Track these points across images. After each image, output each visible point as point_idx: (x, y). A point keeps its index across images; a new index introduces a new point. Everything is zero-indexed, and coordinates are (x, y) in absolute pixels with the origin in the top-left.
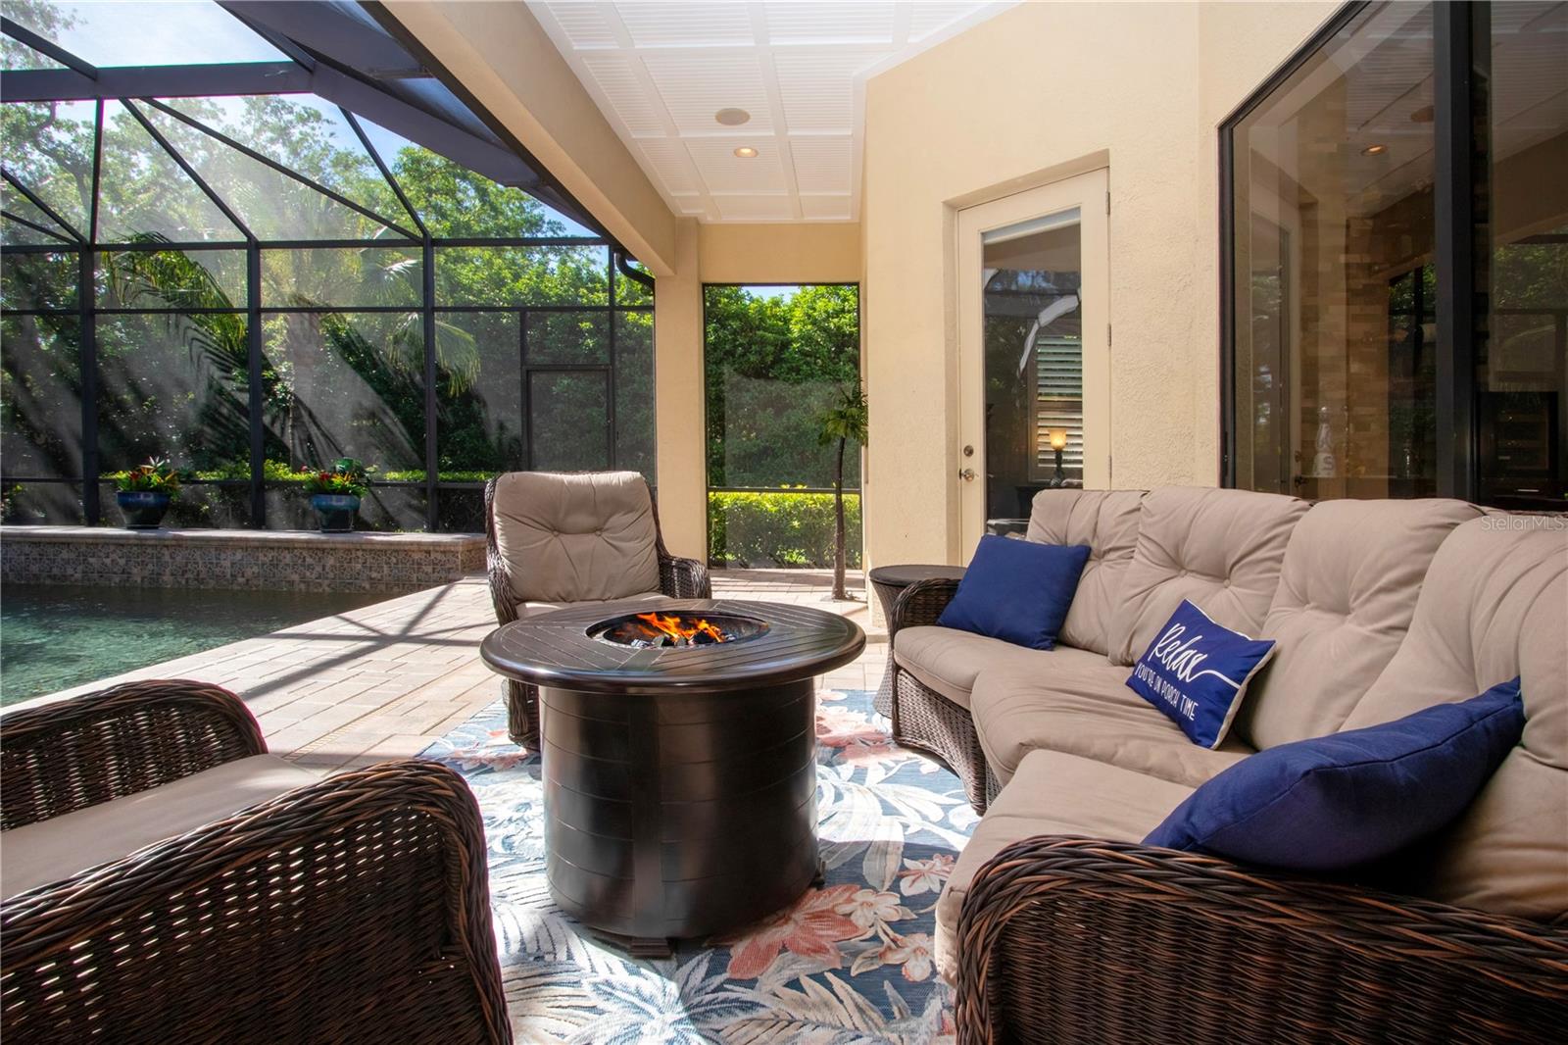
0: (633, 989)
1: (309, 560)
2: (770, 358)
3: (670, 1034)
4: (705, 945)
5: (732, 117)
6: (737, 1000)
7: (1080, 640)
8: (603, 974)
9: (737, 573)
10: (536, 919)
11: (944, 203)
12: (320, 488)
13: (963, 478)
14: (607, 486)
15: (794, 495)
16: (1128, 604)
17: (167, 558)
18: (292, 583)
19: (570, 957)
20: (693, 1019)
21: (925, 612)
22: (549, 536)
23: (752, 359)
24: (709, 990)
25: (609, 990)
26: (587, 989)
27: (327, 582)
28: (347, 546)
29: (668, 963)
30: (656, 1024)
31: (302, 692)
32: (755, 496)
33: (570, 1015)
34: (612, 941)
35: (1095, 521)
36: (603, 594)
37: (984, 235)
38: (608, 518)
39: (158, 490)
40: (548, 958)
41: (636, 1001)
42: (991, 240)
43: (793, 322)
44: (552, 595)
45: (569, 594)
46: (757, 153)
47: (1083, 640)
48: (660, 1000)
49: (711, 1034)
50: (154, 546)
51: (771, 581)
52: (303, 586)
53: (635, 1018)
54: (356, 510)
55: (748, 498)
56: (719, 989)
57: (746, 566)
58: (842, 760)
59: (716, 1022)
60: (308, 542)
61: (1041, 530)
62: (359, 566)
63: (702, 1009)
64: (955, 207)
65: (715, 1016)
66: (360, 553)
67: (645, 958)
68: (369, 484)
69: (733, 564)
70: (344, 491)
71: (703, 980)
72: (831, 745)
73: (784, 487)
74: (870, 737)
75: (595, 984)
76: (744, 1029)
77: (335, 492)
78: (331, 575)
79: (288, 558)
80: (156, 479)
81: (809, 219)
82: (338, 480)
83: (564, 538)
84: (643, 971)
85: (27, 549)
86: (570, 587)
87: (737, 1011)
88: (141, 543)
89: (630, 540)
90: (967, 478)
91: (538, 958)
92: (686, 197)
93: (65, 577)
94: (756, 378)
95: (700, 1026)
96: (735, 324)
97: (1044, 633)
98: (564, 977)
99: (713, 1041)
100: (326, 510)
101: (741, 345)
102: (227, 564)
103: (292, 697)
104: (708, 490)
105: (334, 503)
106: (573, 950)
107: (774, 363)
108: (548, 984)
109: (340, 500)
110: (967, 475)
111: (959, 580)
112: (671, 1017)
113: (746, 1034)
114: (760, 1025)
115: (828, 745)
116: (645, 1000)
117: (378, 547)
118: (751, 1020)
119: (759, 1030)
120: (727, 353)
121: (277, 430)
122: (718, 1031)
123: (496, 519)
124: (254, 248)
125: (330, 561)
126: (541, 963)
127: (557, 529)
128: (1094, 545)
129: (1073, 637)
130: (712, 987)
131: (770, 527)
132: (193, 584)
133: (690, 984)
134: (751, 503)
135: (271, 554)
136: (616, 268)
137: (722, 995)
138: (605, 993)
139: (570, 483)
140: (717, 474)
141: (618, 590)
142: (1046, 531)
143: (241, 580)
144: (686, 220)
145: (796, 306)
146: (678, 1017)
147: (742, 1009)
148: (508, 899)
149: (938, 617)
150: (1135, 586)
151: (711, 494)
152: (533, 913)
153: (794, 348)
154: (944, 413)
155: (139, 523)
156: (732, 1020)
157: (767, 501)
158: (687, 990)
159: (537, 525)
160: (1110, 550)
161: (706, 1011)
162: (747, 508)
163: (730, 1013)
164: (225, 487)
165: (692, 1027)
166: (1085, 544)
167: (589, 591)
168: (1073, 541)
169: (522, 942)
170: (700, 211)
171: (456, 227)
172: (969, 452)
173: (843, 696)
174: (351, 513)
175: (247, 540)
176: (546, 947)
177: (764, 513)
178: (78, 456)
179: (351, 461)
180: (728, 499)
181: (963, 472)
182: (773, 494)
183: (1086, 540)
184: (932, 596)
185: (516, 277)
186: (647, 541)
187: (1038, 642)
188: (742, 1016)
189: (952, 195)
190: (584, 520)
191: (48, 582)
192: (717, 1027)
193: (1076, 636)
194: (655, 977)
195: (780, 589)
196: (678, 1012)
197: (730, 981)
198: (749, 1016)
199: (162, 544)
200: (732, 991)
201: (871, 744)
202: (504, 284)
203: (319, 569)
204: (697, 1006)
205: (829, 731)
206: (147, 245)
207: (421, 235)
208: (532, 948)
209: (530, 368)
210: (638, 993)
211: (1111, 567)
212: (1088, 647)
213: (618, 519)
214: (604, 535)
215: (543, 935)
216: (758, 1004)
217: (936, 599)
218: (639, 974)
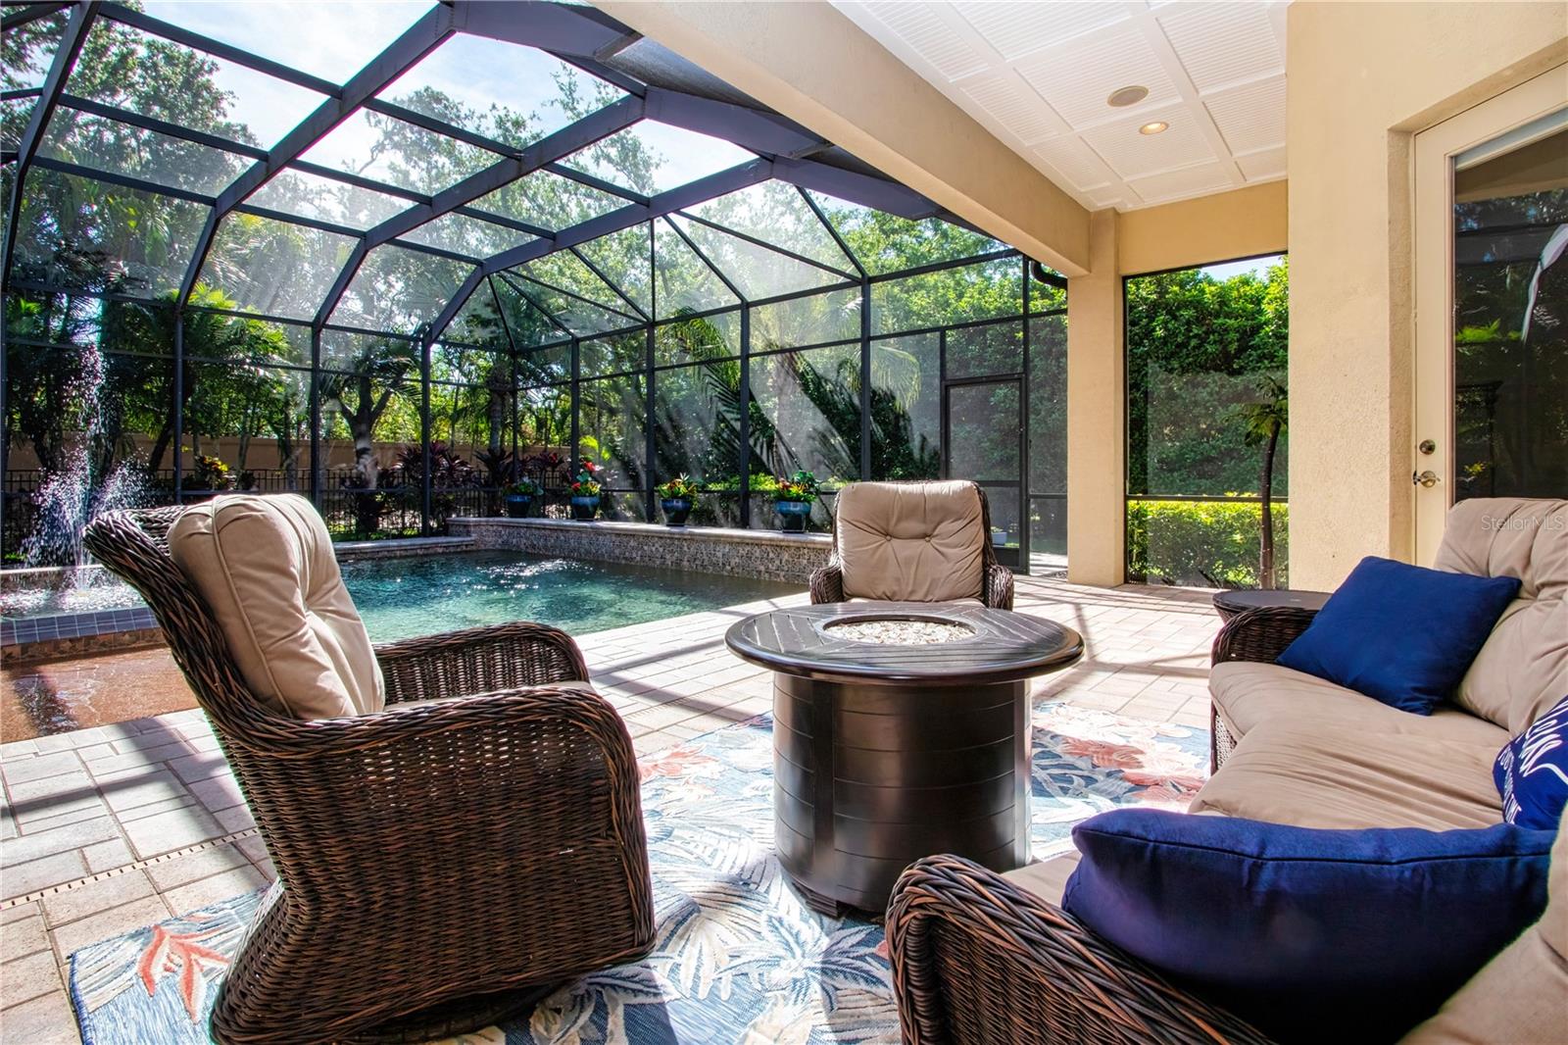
0: (794, 932)
1: (771, 555)
2: (1235, 345)
3: (800, 975)
4: (874, 920)
5: (1126, 97)
6: (867, 972)
7: (1479, 706)
8: (781, 913)
9: (1157, 589)
10: (761, 856)
11: (1390, 130)
12: (782, 497)
13: (1419, 483)
14: (937, 496)
15: (1239, 504)
16: (1538, 662)
17: (685, 549)
18: (760, 572)
19: (767, 892)
20: (824, 971)
21: (1259, 646)
22: (882, 540)
23: (1210, 350)
24: (851, 955)
25: (777, 925)
26: (763, 918)
27: (782, 573)
28: (796, 544)
29: (834, 922)
30: (794, 963)
31: (716, 655)
32: (1186, 506)
33: (739, 931)
34: (801, 891)
35: (1528, 545)
36: (926, 595)
37: (1455, 158)
38: (938, 524)
39: (684, 498)
40: (753, 887)
41: (791, 940)
42: (1463, 164)
43: (1265, 301)
44: (879, 594)
45: (894, 594)
46: (1167, 126)
47: (1484, 707)
48: (808, 948)
49: (830, 989)
50: (679, 539)
51: (1191, 601)
52: (767, 575)
53: (781, 952)
54: (808, 514)
55: (1177, 508)
56: (861, 958)
57: (1172, 583)
58: (1134, 799)
59: (840, 981)
60: (771, 540)
61: (1453, 555)
62: (805, 562)
63: (834, 967)
64: (1406, 134)
65: (841, 976)
66: (806, 551)
67: (819, 912)
68: (818, 492)
69: (1156, 580)
70: (797, 499)
71: (852, 946)
72: (1132, 782)
73: (1230, 495)
74: (1186, 783)
75: (770, 917)
76: (859, 997)
77: (791, 499)
78: (786, 568)
79: (757, 552)
80: (683, 489)
81: (1252, 181)
82: (794, 490)
83: (895, 542)
84: (812, 921)
85: (614, 538)
86: (896, 588)
87: (861, 980)
88: (671, 537)
89: (956, 547)
90: (1424, 483)
91: (745, 884)
92: (1095, 190)
93: (632, 559)
94: (1216, 371)
95: (826, 979)
96: (1187, 314)
97: (1416, 689)
98: (754, 904)
99: (828, 994)
100: (785, 515)
101: (1196, 336)
102: (720, 554)
103: (707, 658)
104: (1127, 498)
105: (792, 509)
106: (772, 888)
107: (1241, 351)
108: (739, 904)
109: (795, 506)
110: (1427, 479)
111: (1317, 611)
112: (808, 963)
113: (856, 1001)
114: (872, 999)
115: (1129, 781)
116: (797, 943)
117: (819, 546)
118: (868, 992)
119: (869, 1003)
120: (1179, 346)
121: (758, 450)
122: (837, 989)
123: (839, 524)
124: (745, 307)
125: (786, 556)
126: (745, 888)
127: (887, 534)
128: (1526, 578)
129: (1471, 703)
130: (855, 954)
131: (1205, 539)
132: (700, 569)
133: (840, 945)
134: (1181, 513)
135: (748, 548)
136: (1031, 276)
137: (858, 963)
138: (774, 926)
139: (904, 493)
140: (1137, 481)
141: (938, 593)
142: (1458, 555)
143: (728, 568)
144: (1101, 213)
145: (1272, 281)
146: (813, 965)
147: (866, 980)
148: (753, 836)
149: (1279, 654)
150: (1551, 638)
151: (1132, 503)
152: (763, 851)
153: (1267, 333)
154: (1388, 400)
155: (673, 523)
156: (854, 986)
157: (1203, 511)
158: (834, 948)
159: (870, 530)
160: (1544, 585)
161: (837, 970)
162: (1177, 518)
163: (855, 979)
164: (725, 496)
165: (819, 977)
166: (1513, 576)
167: (912, 592)
168: (1496, 571)
169: (742, 869)
170: (1118, 200)
171: (914, 257)
172: (1429, 448)
173: (1187, 733)
174: (804, 517)
175: (732, 537)
176: (755, 878)
177: (1195, 524)
178: (643, 477)
179: (805, 474)
180: (1153, 508)
181: (1419, 474)
182: (1210, 503)
183: (1512, 570)
184: (1273, 627)
185: (960, 296)
186: (972, 548)
187: (1406, 700)
188: (863, 986)
189: (1399, 118)
190: (915, 526)
191: (623, 562)
192: (837, 986)
193: (1475, 702)
194: (818, 929)
195: (1197, 610)
196: (816, 962)
197: (873, 956)
198: (868, 988)
199: (682, 538)
200: (869, 964)
201: (1184, 790)
202: (949, 305)
203: (778, 562)
204: (833, 963)
205: (1140, 765)
206: (685, 317)
207: (860, 276)
208: (745, 876)
209: (949, 383)
210: (796, 936)
211: (1540, 610)
212: (1490, 717)
213: (947, 527)
214: (933, 541)
215: (759, 870)
216: (882, 983)
217: (1280, 631)
218: (806, 922)
